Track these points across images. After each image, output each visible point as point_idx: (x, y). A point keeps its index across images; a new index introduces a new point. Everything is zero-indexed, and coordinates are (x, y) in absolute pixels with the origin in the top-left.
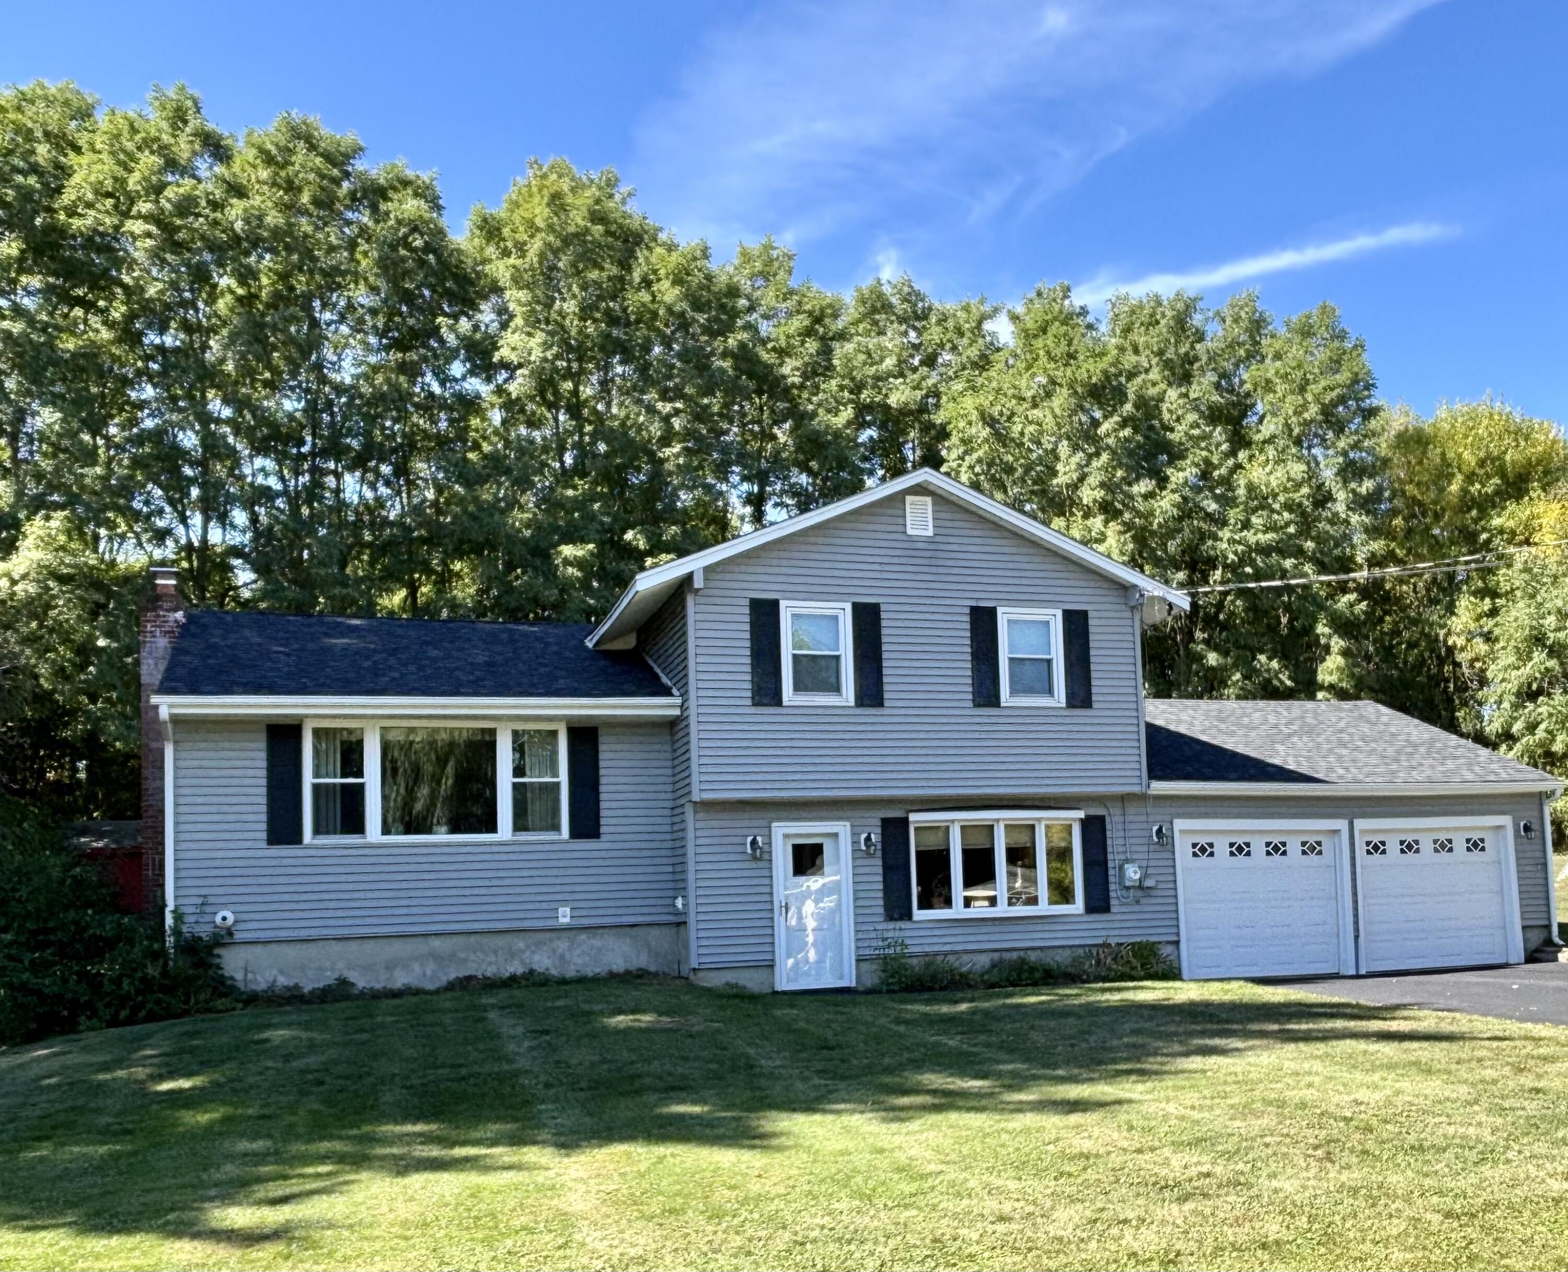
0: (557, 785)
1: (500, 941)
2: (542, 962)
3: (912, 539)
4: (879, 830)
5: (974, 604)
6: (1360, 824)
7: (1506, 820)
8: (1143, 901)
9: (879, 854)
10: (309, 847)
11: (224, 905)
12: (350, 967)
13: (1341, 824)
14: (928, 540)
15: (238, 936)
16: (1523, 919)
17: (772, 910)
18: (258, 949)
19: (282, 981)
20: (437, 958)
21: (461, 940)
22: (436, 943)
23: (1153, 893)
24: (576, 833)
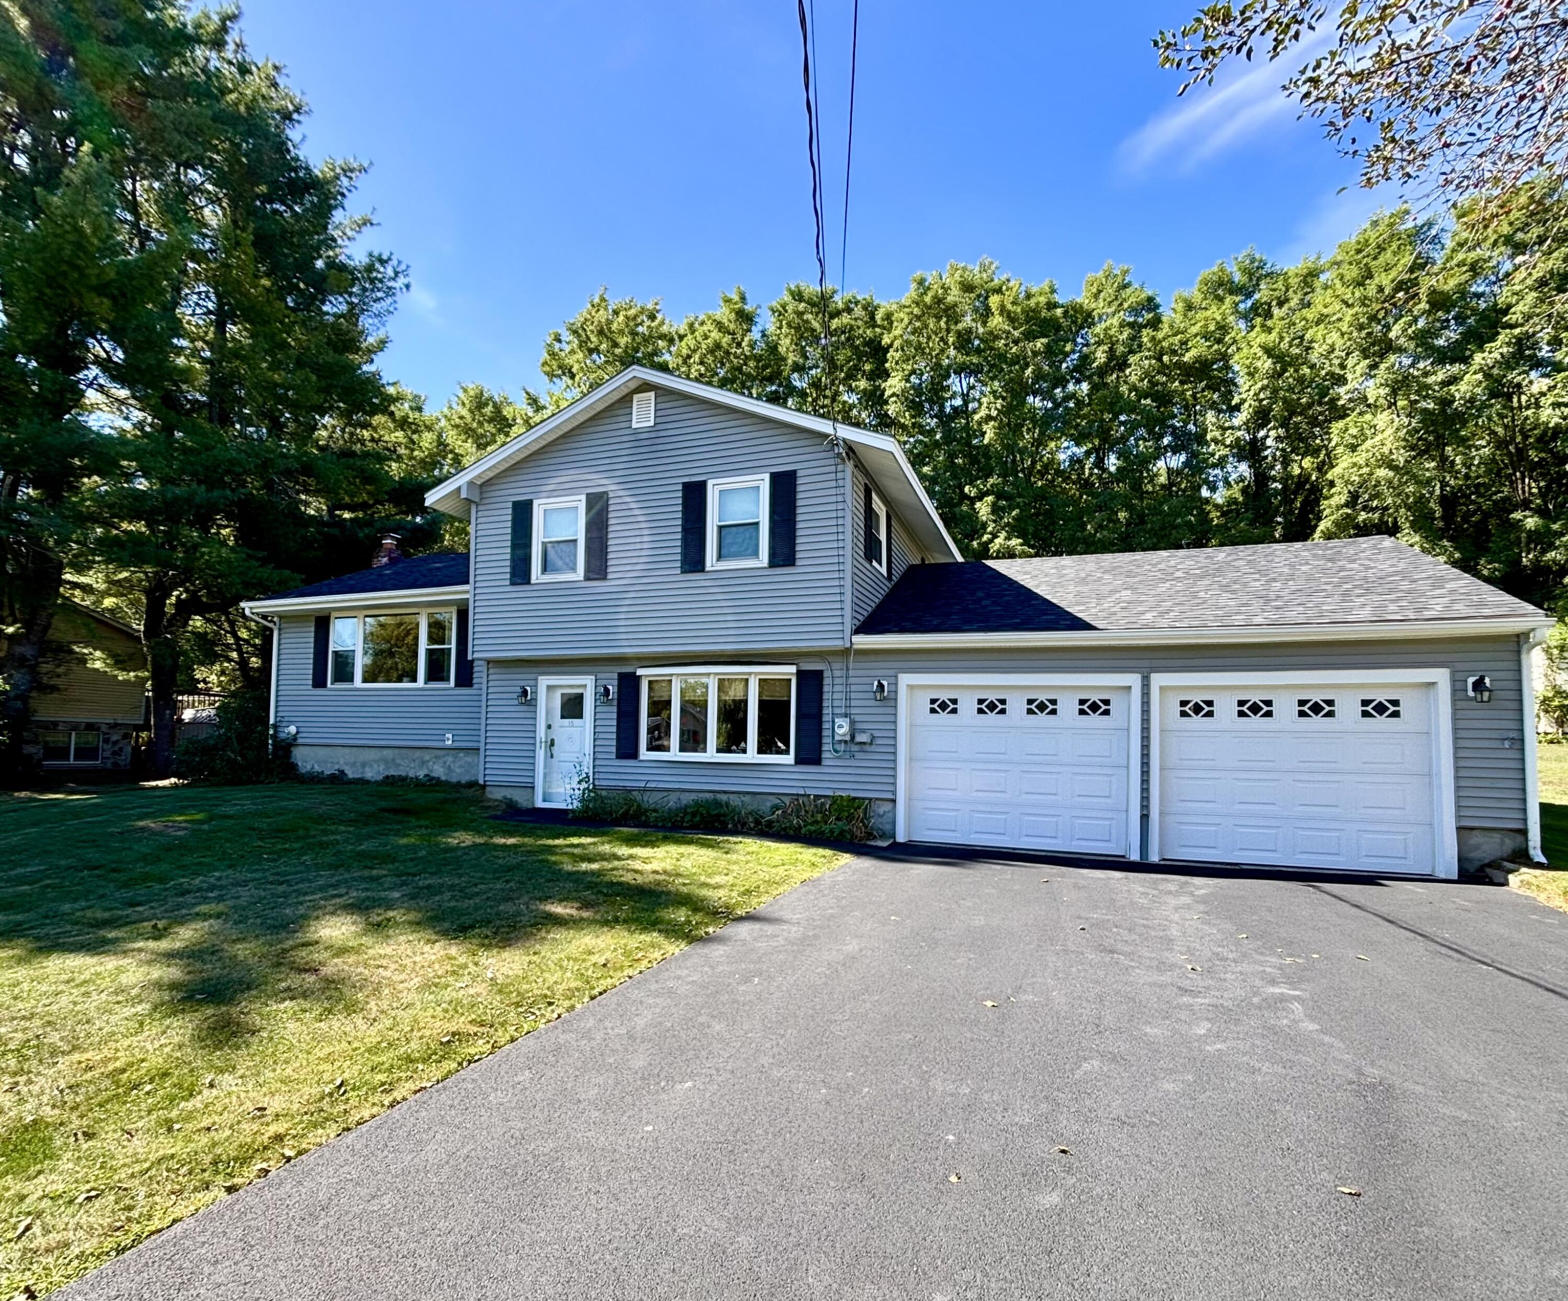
0: (450, 649)
1: (418, 753)
2: (439, 771)
3: (637, 431)
4: (616, 682)
5: (686, 480)
6: (1158, 680)
7: (1441, 676)
8: (858, 755)
9: (615, 703)
10: (331, 690)
11: (291, 722)
12: (346, 764)
13: (1133, 680)
14: (650, 430)
15: (300, 741)
16: (1458, 817)
17: (534, 744)
18: (308, 748)
19: (317, 768)
20: (386, 761)
21: (397, 751)
22: (386, 752)
23: (867, 748)
24: (459, 684)
